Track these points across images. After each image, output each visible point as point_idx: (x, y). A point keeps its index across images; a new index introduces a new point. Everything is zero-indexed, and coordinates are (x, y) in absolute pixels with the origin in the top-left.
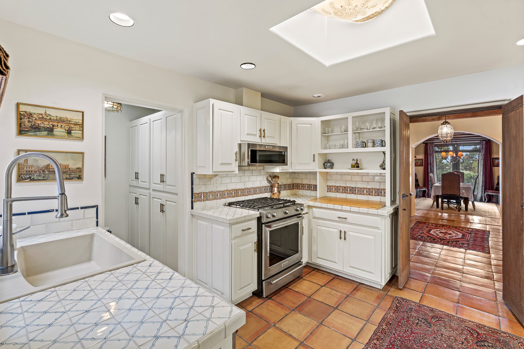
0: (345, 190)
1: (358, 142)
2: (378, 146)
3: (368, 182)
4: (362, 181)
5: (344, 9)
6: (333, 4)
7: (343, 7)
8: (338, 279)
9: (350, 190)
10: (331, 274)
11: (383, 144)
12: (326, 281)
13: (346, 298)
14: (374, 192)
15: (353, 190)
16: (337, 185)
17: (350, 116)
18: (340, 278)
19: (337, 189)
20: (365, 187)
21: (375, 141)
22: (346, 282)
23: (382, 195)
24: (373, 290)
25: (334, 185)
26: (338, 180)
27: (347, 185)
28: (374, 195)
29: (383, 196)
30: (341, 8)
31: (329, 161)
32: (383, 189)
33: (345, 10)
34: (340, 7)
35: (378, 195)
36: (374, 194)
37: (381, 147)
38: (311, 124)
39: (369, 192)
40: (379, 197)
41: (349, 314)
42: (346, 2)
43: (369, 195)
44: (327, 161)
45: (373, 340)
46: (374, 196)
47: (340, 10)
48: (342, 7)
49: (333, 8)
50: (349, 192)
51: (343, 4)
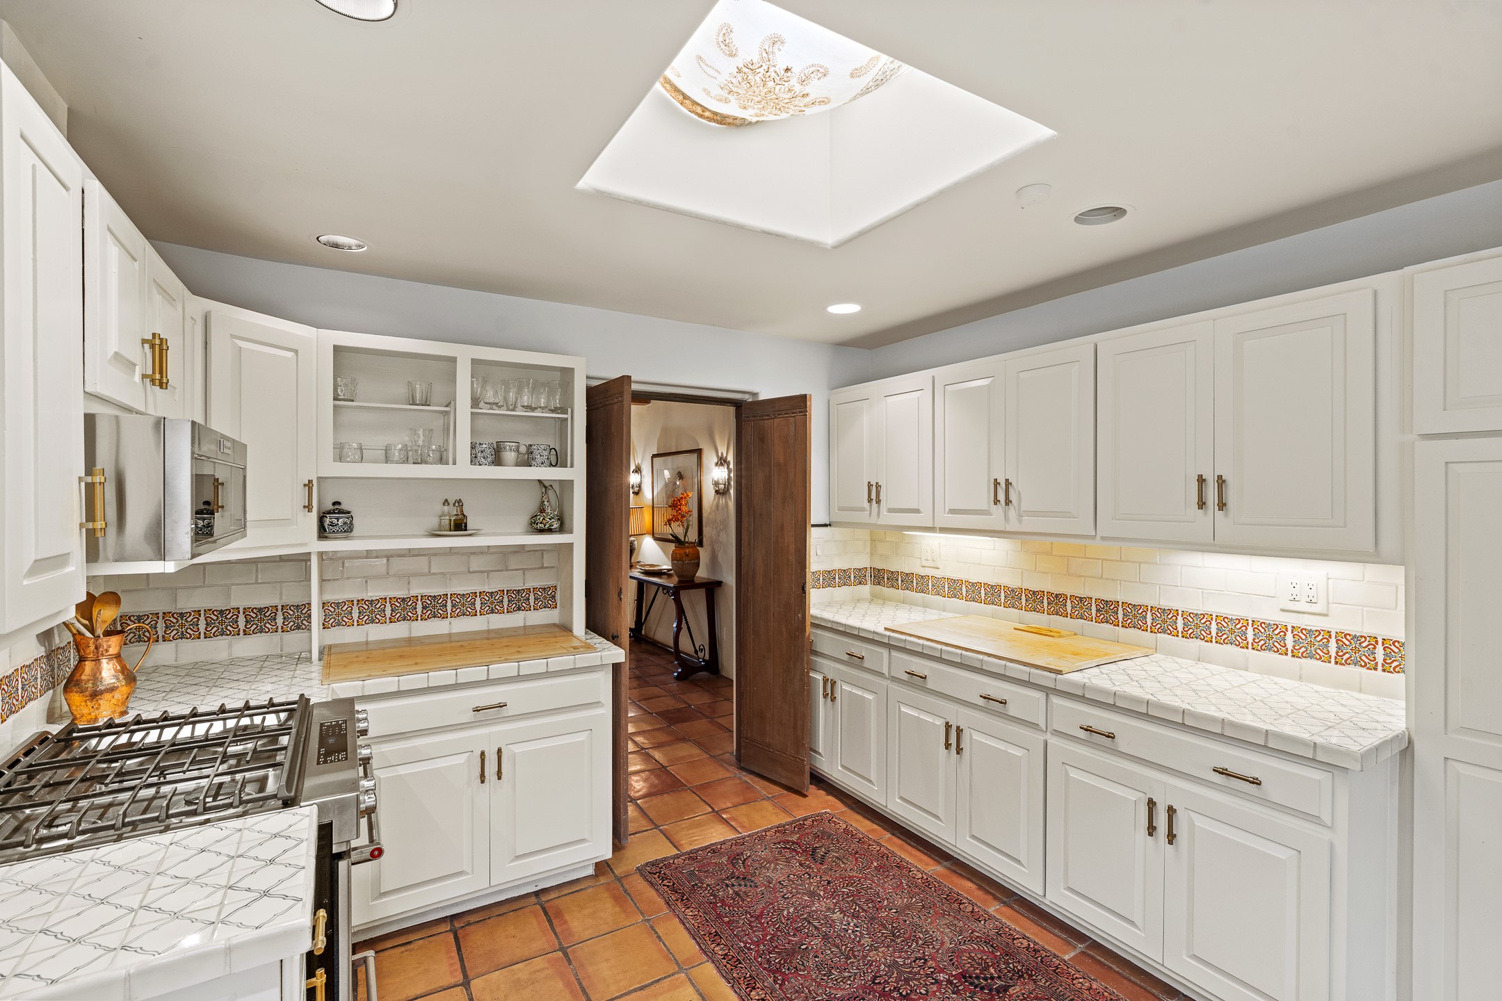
0: (404, 609)
1: (480, 444)
2: (542, 463)
3: (488, 572)
4: (469, 570)
5: (786, 79)
6: (780, 43)
7: (789, 74)
8: (469, 924)
9: (424, 608)
10: (430, 926)
11: (559, 459)
12: (451, 957)
13: (569, 958)
14: (506, 600)
15: (434, 607)
16: (372, 594)
17: (464, 354)
18: (472, 919)
19: (371, 611)
20: (478, 589)
21: (535, 447)
22: (501, 918)
23: (530, 607)
24: (582, 889)
25: (355, 595)
26: (376, 577)
27: (414, 592)
28: (507, 609)
29: (532, 608)
30: (783, 72)
31: (337, 508)
32: (532, 590)
33: (784, 83)
34: (781, 67)
35: (519, 609)
36: (506, 607)
37: (551, 465)
38: (296, 352)
39: (492, 603)
40: (521, 614)
41: (635, 990)
42: (806, 72)
43: (492, 612)
44: (331, 507)
45: (749, 995)
46: (508, 612)
47: (773, 75)
48: (787, 70)
49: (765, 55)
50: (419, 613)
51: (796, 70)
